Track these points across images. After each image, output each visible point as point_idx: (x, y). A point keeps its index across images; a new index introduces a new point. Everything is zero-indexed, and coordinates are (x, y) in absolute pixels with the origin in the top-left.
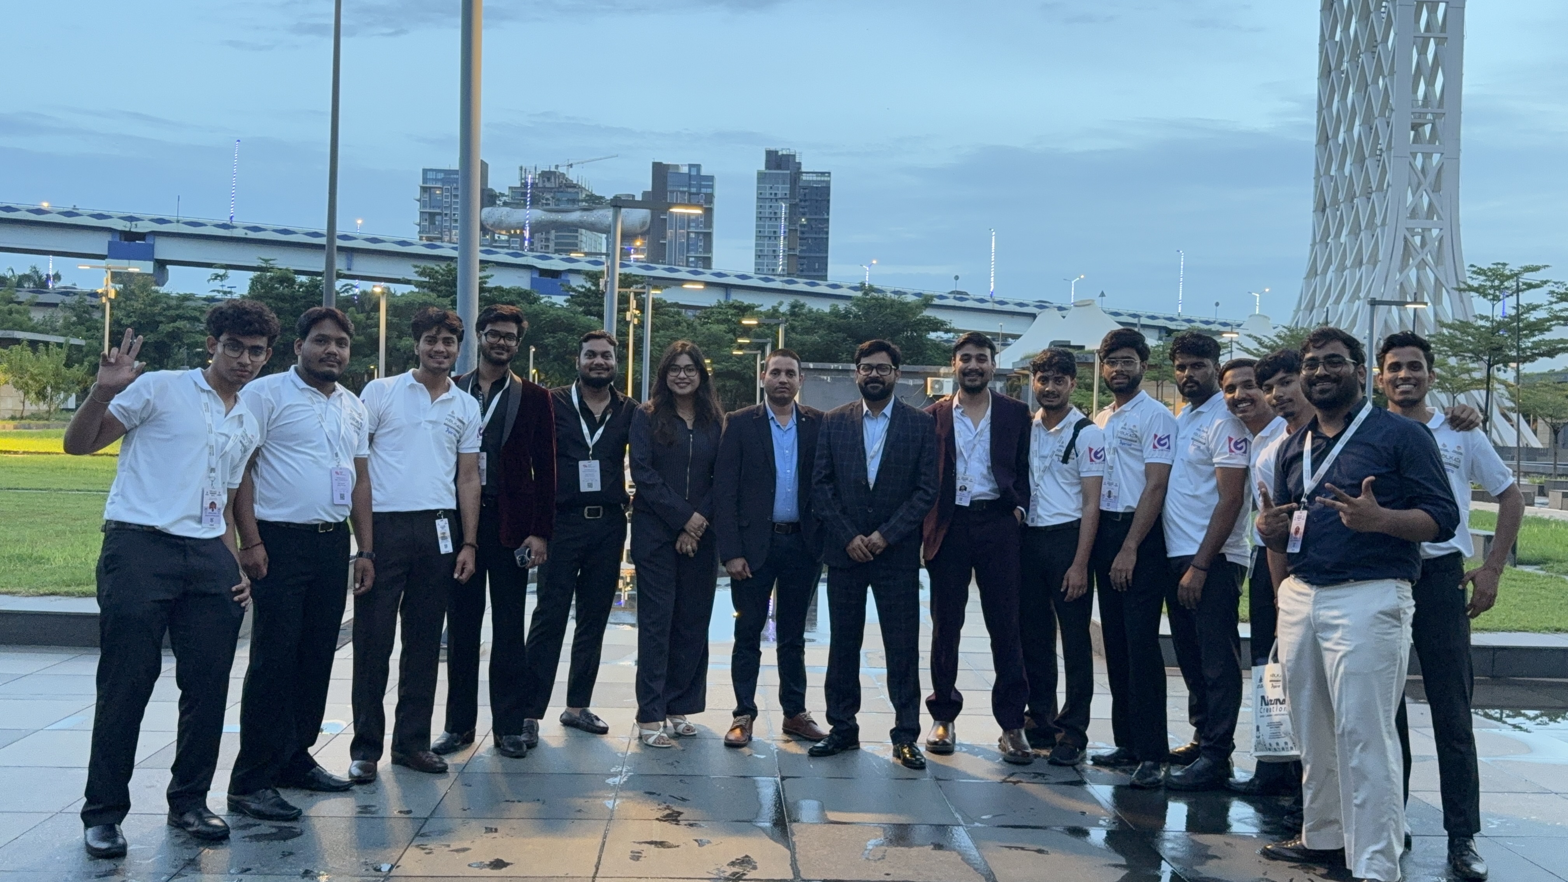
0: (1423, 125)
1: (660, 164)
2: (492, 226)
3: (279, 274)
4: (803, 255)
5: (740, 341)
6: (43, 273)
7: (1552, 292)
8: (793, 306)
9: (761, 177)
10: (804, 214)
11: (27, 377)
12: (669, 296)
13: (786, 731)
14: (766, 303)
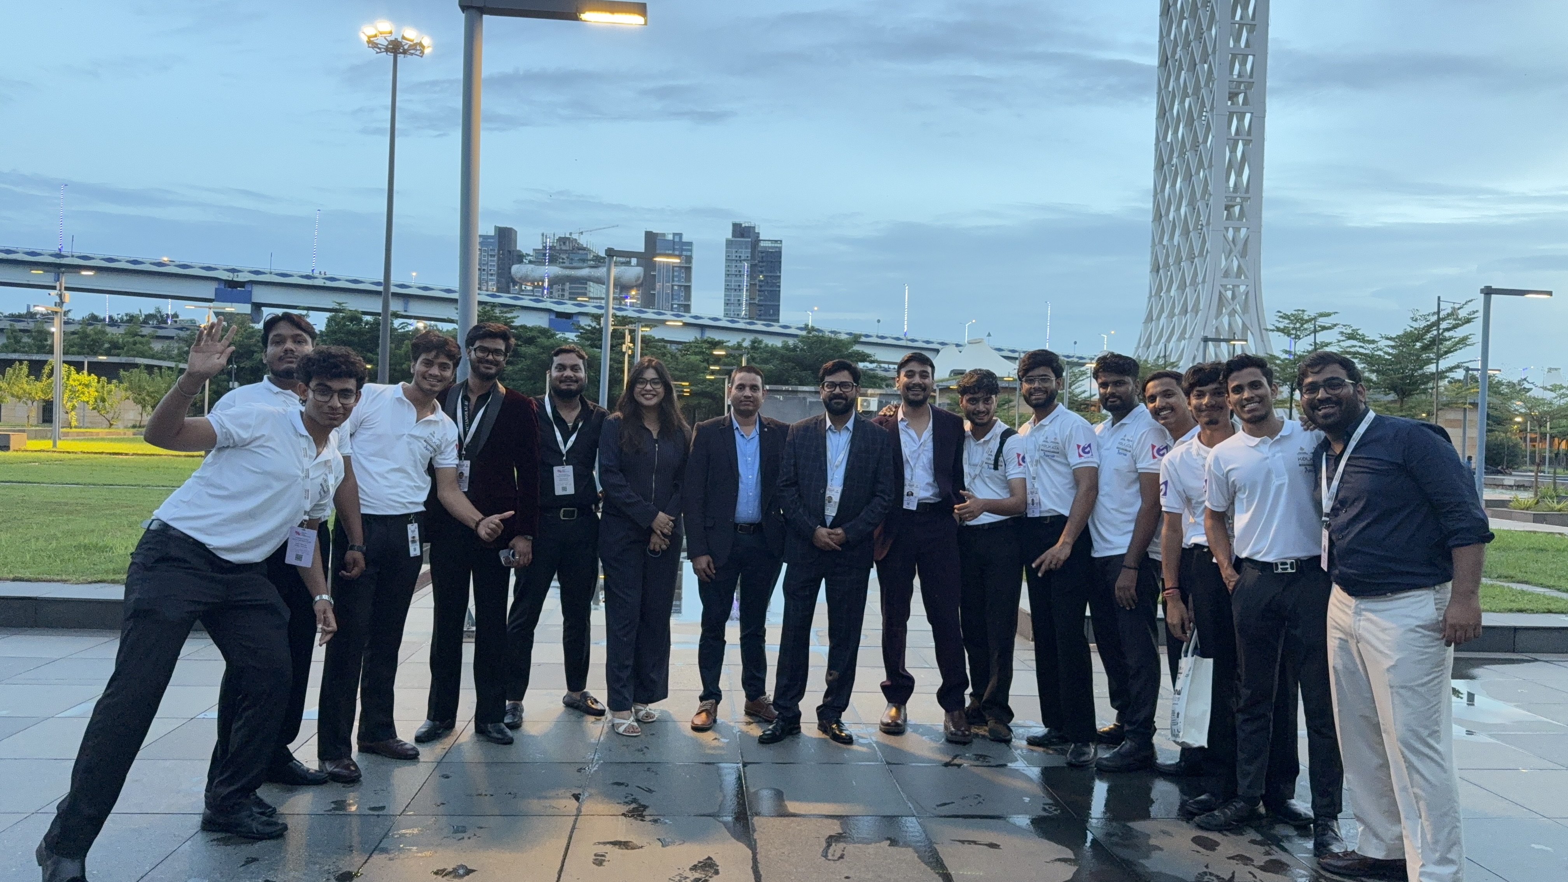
0: (1233, 206)
1: (651, 233)
2: (520, 279)
3: (349, 314)
4: (761, 303)
5: (712, 368)
6: (164, 312)
7: (1342, 333)
8: (753, 342)
9: (729, 243)
10: (762, 272)
11: (144, 394)
12: (657, 333)
13: (748, 713)
14: (732, 340)
